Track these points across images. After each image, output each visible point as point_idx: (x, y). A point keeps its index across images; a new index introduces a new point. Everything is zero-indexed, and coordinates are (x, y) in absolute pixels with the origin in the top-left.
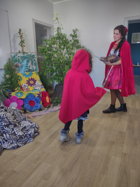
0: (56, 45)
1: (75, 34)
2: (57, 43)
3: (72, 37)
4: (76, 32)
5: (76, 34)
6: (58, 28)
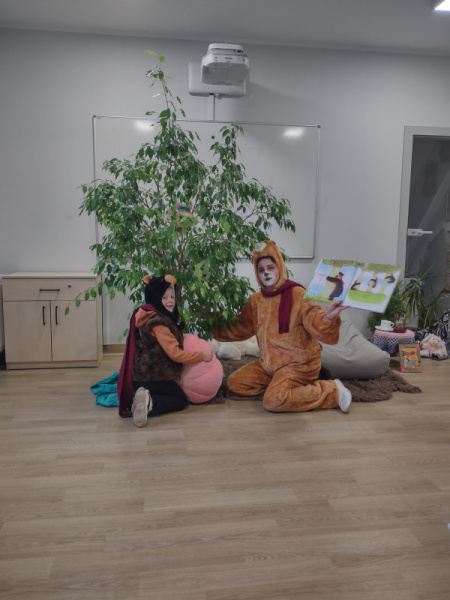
0: (153, 182)
1: (231, 145)
2: (160, 177)
3: (218, 155)
4: (233, 135)
5: (234, 145)
6: (166, 114)
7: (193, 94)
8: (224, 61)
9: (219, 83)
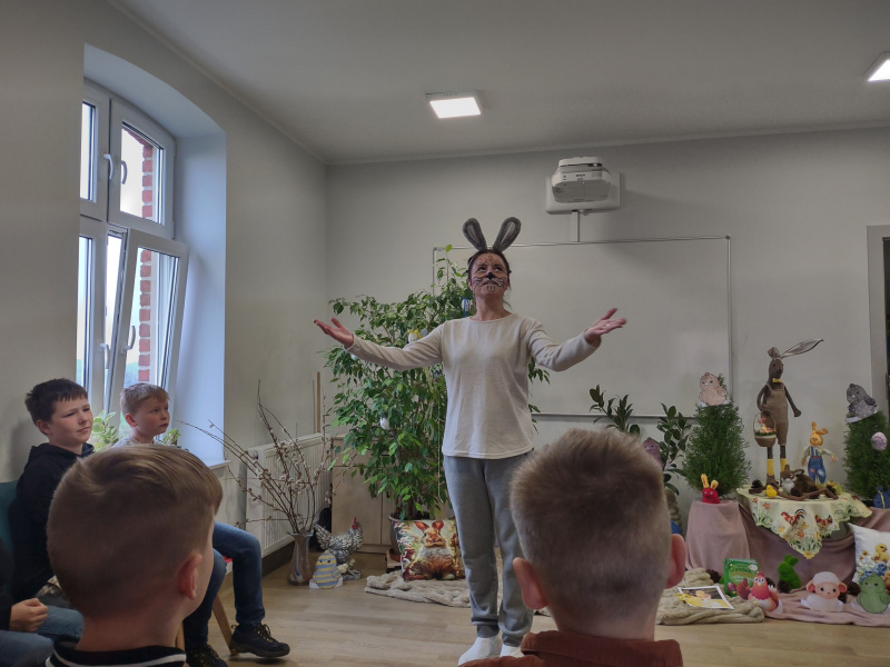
7: (551, 213)
8: (576, 179)
9: (576, 201)
